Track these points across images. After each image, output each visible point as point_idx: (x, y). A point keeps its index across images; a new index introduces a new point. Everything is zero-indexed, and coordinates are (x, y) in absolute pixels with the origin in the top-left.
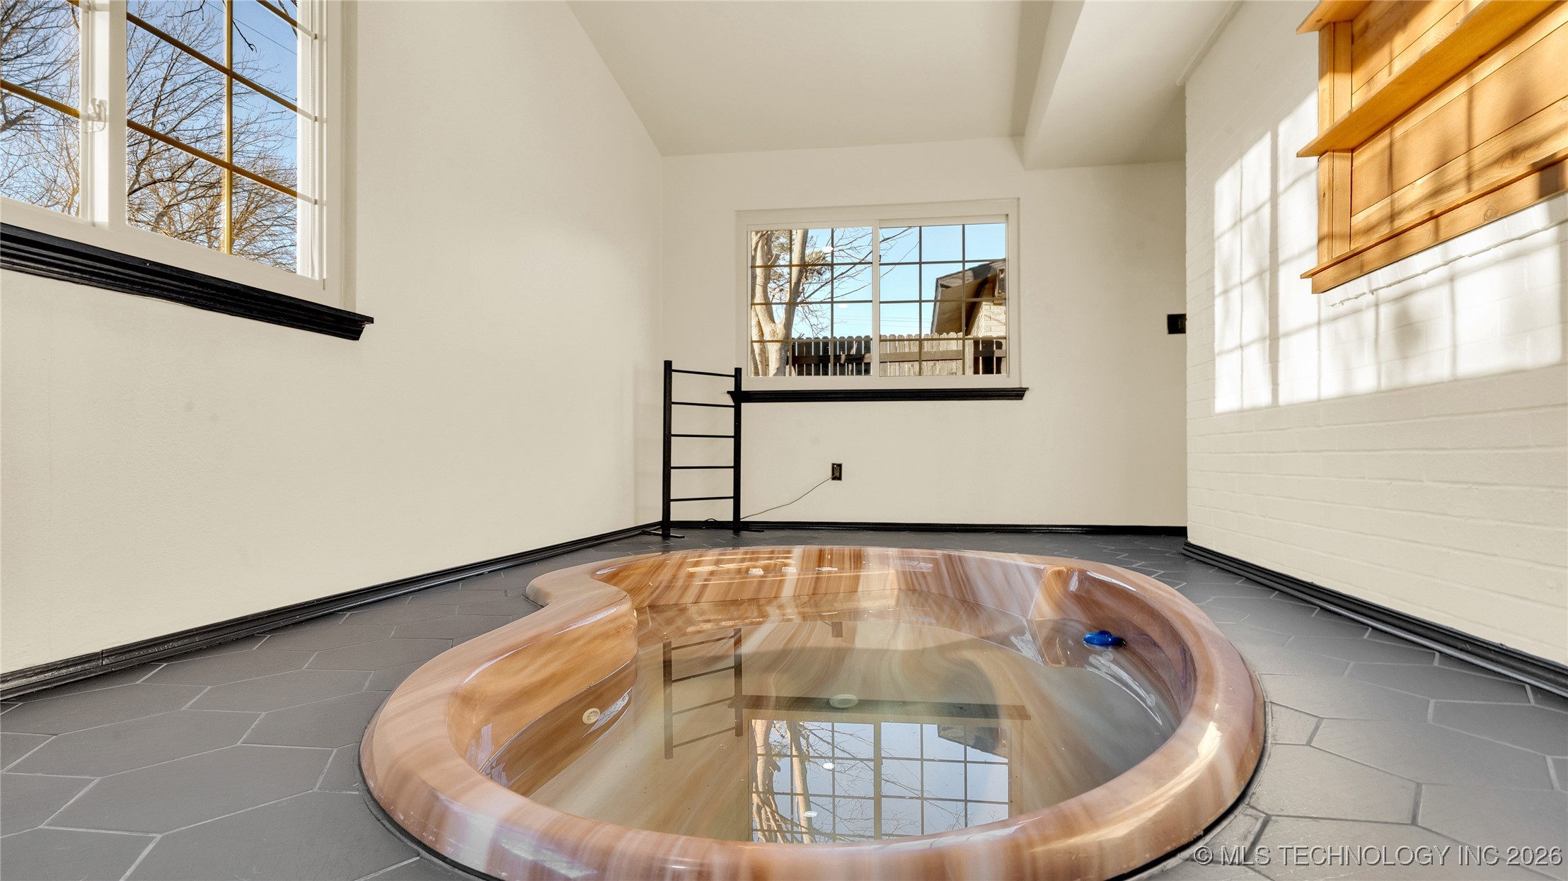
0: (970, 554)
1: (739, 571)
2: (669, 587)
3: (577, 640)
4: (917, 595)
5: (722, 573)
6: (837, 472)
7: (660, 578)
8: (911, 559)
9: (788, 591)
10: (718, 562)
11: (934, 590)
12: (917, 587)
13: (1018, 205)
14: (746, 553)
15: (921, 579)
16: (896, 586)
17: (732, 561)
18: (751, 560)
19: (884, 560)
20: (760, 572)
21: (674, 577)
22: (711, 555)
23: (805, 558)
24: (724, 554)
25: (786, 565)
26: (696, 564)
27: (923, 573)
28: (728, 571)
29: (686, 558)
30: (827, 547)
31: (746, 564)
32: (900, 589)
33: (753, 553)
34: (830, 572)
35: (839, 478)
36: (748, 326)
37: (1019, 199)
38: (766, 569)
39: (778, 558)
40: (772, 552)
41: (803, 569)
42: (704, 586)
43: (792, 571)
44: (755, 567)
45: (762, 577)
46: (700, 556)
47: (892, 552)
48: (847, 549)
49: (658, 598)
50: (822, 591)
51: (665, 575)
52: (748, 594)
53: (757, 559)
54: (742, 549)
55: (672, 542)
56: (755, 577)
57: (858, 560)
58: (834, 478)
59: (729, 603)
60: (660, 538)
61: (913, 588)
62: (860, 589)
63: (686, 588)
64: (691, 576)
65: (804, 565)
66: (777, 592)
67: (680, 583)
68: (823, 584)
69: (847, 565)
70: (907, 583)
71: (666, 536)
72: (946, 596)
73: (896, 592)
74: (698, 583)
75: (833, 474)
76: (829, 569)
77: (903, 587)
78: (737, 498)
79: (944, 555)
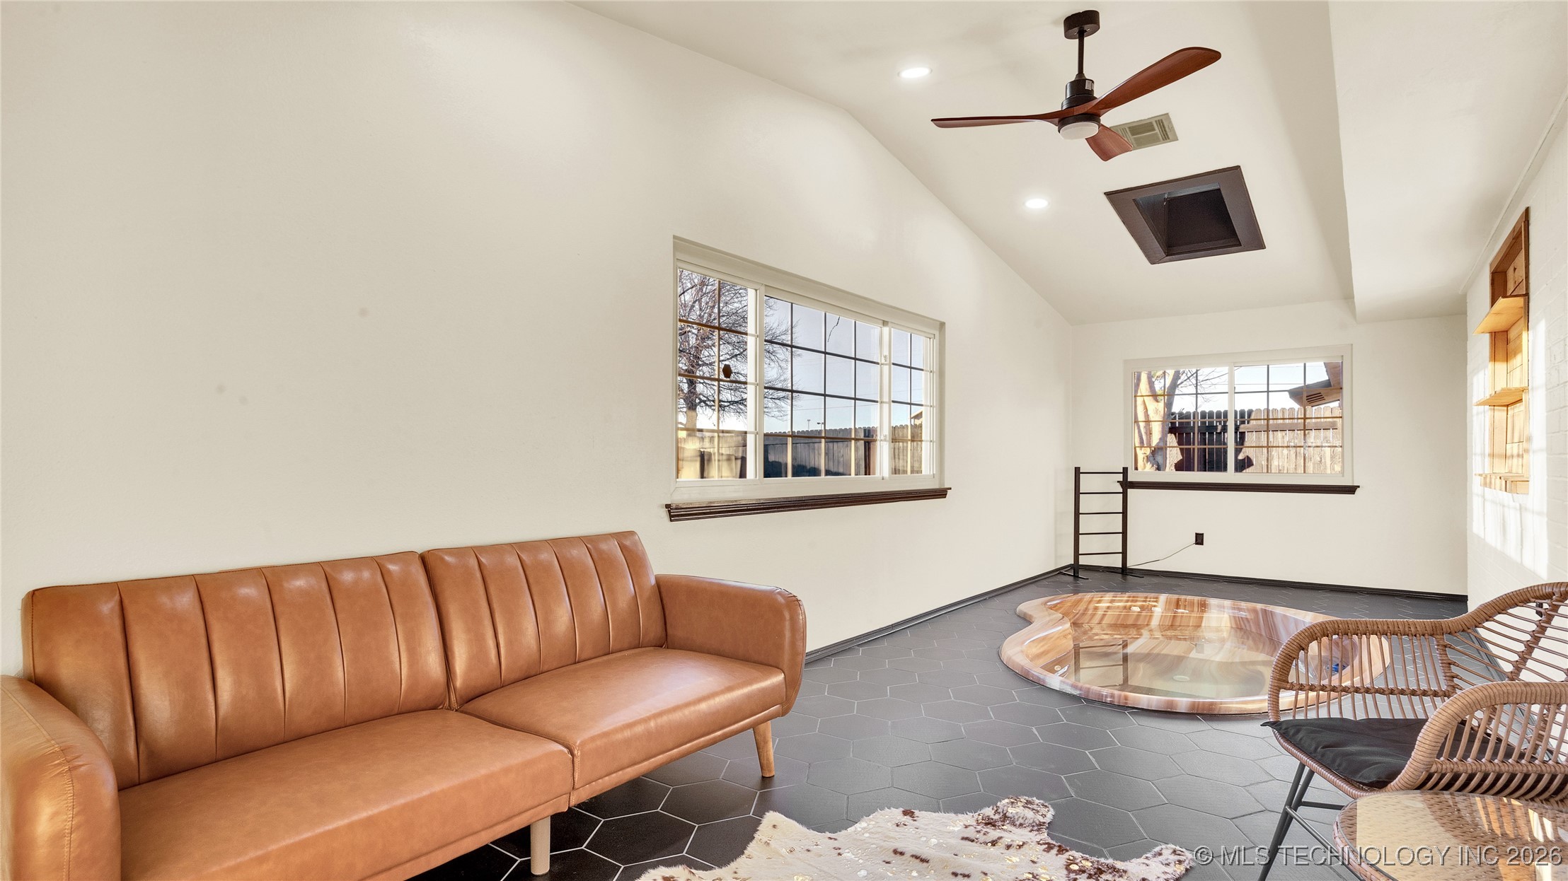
0: (1279, 610)
1: (1125, 607)
2: (1083, 614)
3: (1051, 638)
4: (1243, 633)
5: (1115, 608)
6: (1199, 539)
7: (1079, 608)
8: (1240, 609)
9: (1155, 622)
10: (1112, 601)
11: (1254, 630)
12: (1243, 627)
13: (1352, 349)
14: (1129, 597)
15: (1246, 622)
16: (1229, 625)
17: (1121, 601)
18: (1132, 601)
19: (1221, 607)
20: (1138, 609)
21: (1086, 609)
22: (1109, 596)
23: (1168, 602)
24: (1116, 597)
25: (1155, 606)
26: (1099, 602)
27: (1247, 619)
28: (1118, 607)
29: (1093, 598)
30: (1183, 597)
31: (1129, 604)
32: (1232, 627)
33: (1134, 597)
34: (1183, 613)
35: (1202, 543)
36: (1133, 438)
37: (1352, 345)
38: (1142, 608)
39: (1150, 601)
40: (1146, 598)
41: (1166, 610)
42: (1104, 615)
43: (1158, 610)
44: (1134, 606)
45: (1139, 612)
46: (1102, 597)
47: (1227, 603)
48: (1196, 599)
49: (1077, 619)
50: (1178, 624)
51: (1081, 607)
52: (1130, 622)
53: (1136, 601)
54: (1128, 594)
55: (1081, 582)
56: (1134, 612)
57: (1203, 606)
58: (1197, 543)
59: (1119, 626)
60: (1072, 578)
61: (1241, 627)
62: (1203, 625)
63: (1093, 615)
64: (1096, 608)
65: (1167, 607)
66: (1148, 622)
67: (1090, 612)
68: (1178, 619)
69: (1196, 609)
70: (1236, 624)
71: (1076, 576)
72: (1261, 635)
73: (1229, 629)
74: (1100, 613)
75: (1196, 540)
76: (1183, 611)
77: (1234, 626)
78: (1124, 553)
79: (1262, 609)
